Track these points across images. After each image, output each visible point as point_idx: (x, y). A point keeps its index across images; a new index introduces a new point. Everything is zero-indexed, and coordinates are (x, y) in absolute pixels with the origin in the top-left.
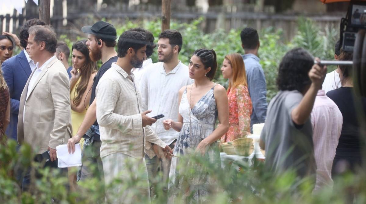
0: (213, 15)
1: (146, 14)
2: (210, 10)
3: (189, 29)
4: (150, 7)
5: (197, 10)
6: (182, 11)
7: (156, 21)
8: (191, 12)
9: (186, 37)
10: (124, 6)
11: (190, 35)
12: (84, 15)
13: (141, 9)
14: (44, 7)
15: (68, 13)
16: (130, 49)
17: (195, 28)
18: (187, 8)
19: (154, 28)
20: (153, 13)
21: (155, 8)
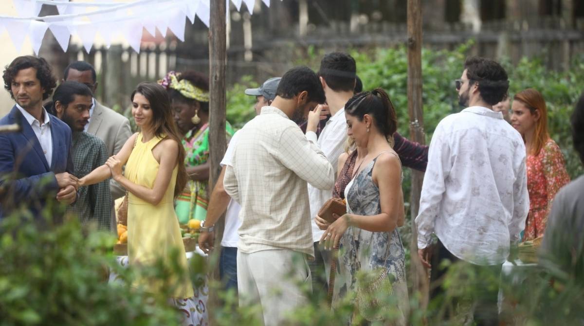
0: (490, 35)
1: (379, 38)
2: (484, 27)
3: (451, 60)
4: (385, 26)
5: (463, 27)
6: (440, 31)
7: (397, 47)
8: (453, 31)
9: (447, 72)
10: (343, 26)
11: (454, 68)
12: (279, 43)
13: (371, 31)
14: (216, 30)
15: (254, 41)
16: (303, 92)
17: (461, 56)
18: (447, 27)
19: (393, 60)
20: (391, 35)
21: (393, 27)
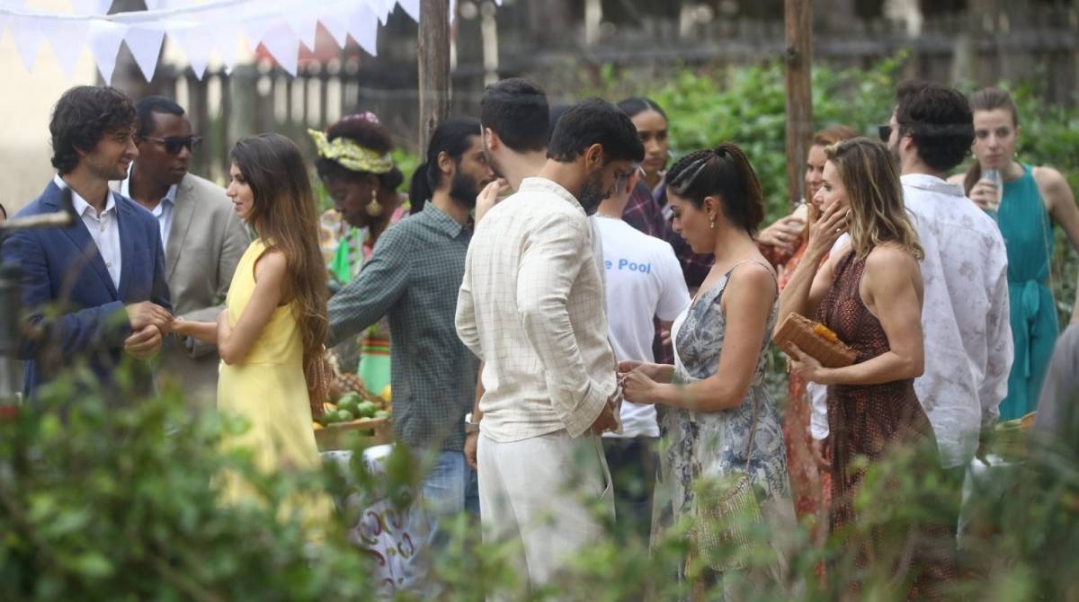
0: (938, 41)
1: (733, 48)
2: (927, 27)
3: (867, 87)
4: (745, 26)
5: (888, 25)
6: (845, 34)
7: (766, 65)
8: (870, 34)
9: (860, 109)
10: (666, 26)
11: (872, 103)
12: (548, 58)
13: (718, 36)
14: (431, 35)
15: (502, 55)
16: (594, 146)
17: (884, 80)
18: (859, 26)
19: (760, 88)
20: (755, 43)
21: (759, 28)
